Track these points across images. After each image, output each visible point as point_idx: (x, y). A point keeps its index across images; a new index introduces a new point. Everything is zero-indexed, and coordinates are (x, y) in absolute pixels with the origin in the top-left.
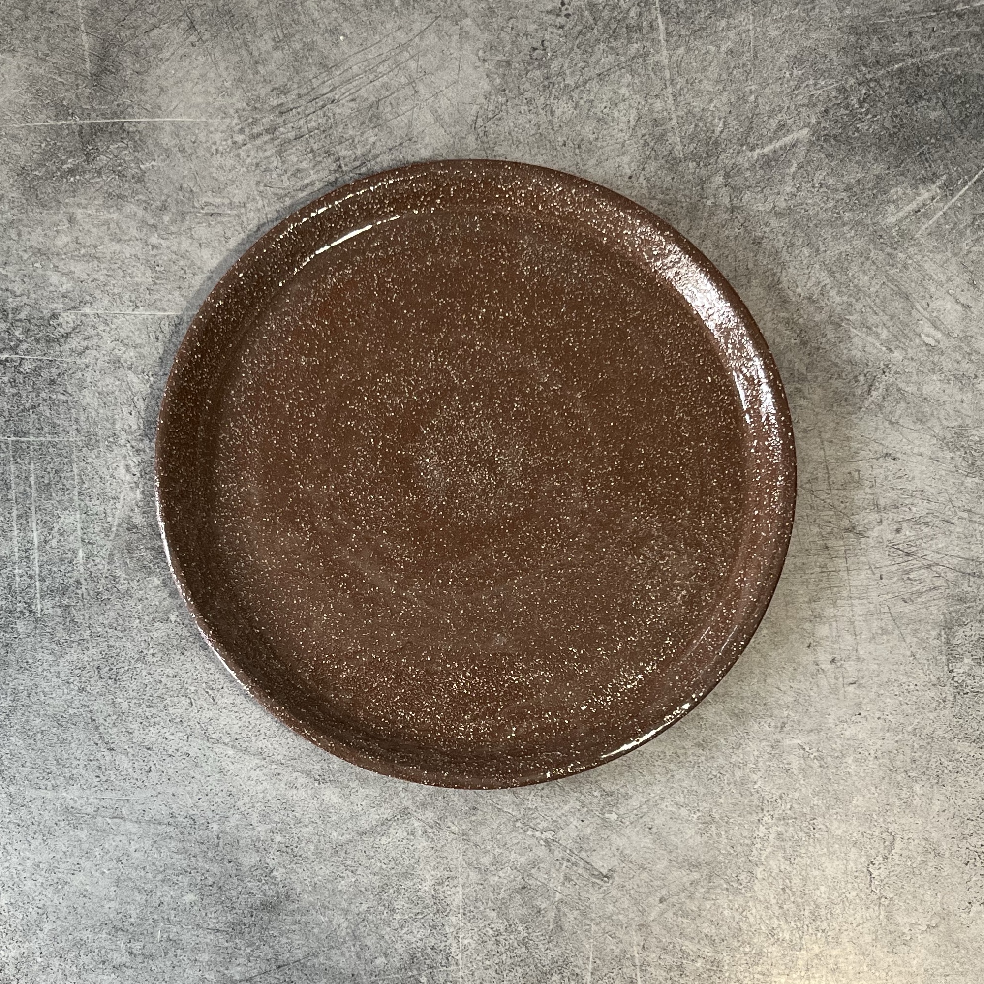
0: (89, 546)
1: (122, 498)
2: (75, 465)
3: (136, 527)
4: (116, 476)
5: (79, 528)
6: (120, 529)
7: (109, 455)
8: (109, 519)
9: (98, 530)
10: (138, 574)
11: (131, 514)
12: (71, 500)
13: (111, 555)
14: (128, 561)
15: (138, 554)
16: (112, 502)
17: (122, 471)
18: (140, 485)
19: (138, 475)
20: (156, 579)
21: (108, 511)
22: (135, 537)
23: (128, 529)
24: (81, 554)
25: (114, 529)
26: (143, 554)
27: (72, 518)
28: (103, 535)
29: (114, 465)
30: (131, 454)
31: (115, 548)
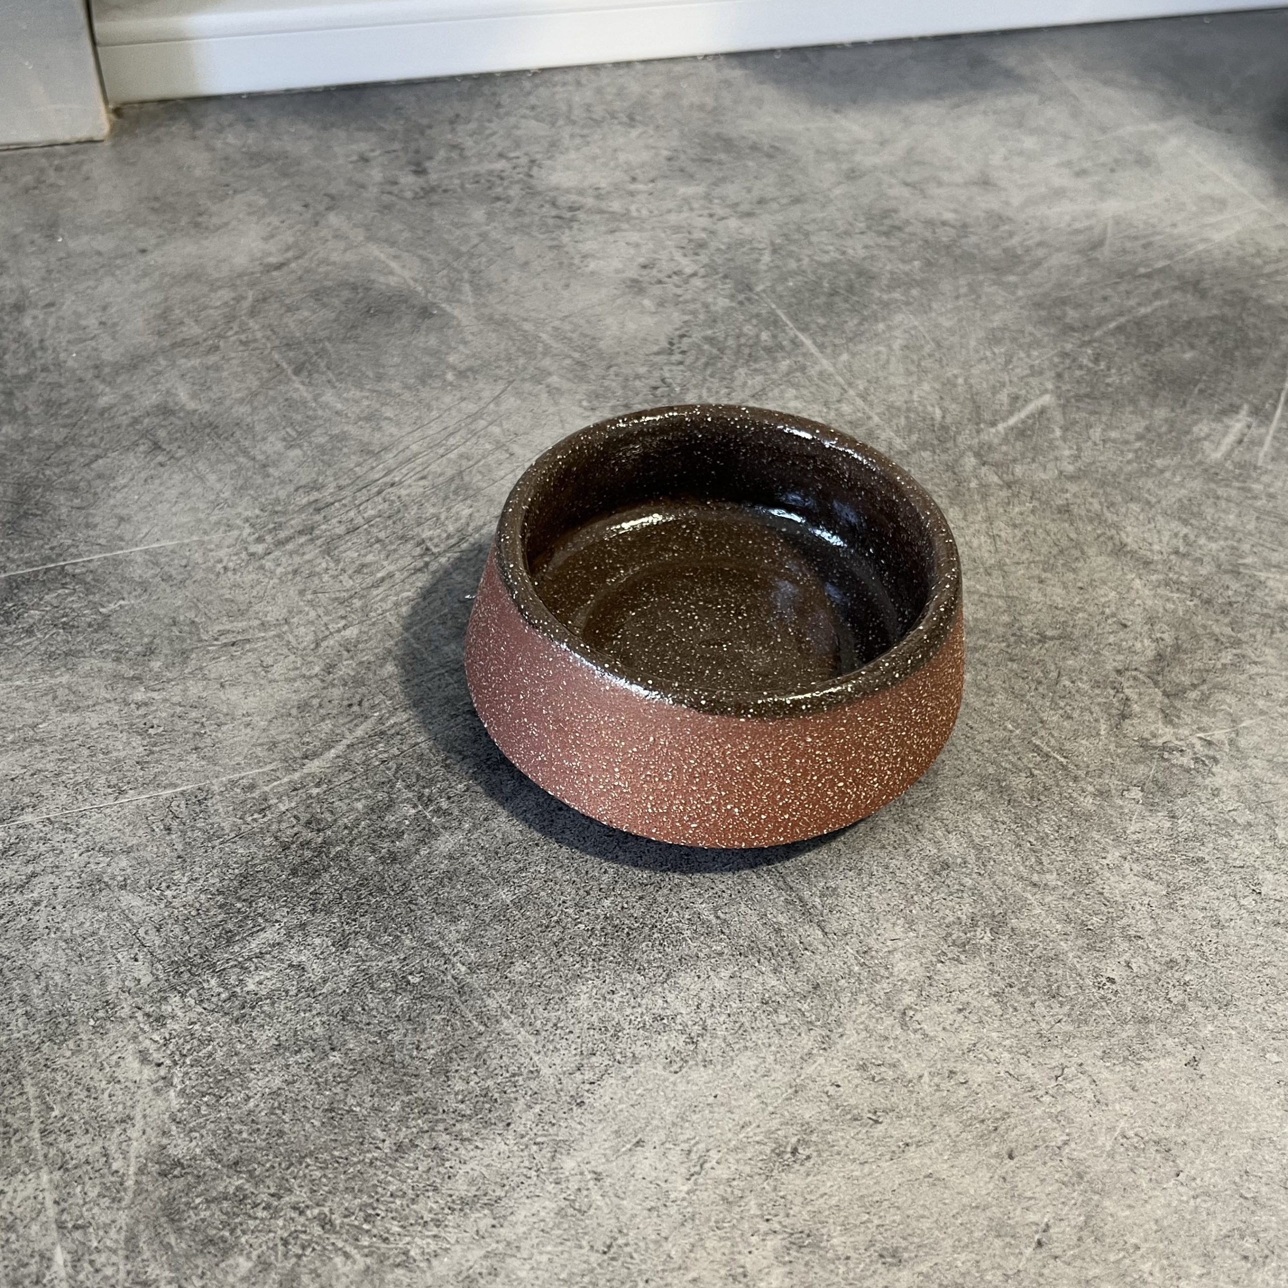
0: (78, 1235)
1: (139, 1117)
2: (27, 1082)
3: (178, 1163)
4: (120, 1078)
5: (49, 1203)
6: (144, 1179)
7: (99, 1043)
8: (115, 1166)
9: (93, 1193)
10: (199, 1261)
11: (165, 1141)
12: (27, 1151)
13: (131, 1239)
14: (172, 1239)
15: (192, 1218)
16: (118, 1130)
17: (133, 1064)
18: (176, 1081)
19: (168, 1062)
20: (241, 1260)
21: (113, 1149)
22: (178, 1184)
23: (162, 1174)
24: (60, 1257)
25: (130, 1183)
26: (202, 1215)
27: (31, 1186)
28: (105, 1202)
29: (115, 1057)
30: (147, 1028)
31: (138, 1222)
